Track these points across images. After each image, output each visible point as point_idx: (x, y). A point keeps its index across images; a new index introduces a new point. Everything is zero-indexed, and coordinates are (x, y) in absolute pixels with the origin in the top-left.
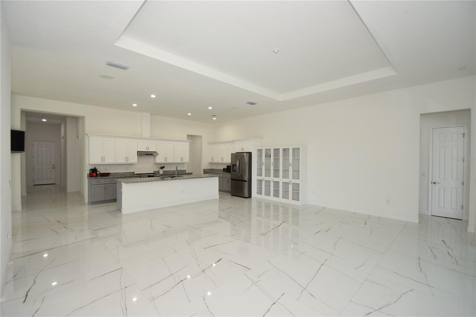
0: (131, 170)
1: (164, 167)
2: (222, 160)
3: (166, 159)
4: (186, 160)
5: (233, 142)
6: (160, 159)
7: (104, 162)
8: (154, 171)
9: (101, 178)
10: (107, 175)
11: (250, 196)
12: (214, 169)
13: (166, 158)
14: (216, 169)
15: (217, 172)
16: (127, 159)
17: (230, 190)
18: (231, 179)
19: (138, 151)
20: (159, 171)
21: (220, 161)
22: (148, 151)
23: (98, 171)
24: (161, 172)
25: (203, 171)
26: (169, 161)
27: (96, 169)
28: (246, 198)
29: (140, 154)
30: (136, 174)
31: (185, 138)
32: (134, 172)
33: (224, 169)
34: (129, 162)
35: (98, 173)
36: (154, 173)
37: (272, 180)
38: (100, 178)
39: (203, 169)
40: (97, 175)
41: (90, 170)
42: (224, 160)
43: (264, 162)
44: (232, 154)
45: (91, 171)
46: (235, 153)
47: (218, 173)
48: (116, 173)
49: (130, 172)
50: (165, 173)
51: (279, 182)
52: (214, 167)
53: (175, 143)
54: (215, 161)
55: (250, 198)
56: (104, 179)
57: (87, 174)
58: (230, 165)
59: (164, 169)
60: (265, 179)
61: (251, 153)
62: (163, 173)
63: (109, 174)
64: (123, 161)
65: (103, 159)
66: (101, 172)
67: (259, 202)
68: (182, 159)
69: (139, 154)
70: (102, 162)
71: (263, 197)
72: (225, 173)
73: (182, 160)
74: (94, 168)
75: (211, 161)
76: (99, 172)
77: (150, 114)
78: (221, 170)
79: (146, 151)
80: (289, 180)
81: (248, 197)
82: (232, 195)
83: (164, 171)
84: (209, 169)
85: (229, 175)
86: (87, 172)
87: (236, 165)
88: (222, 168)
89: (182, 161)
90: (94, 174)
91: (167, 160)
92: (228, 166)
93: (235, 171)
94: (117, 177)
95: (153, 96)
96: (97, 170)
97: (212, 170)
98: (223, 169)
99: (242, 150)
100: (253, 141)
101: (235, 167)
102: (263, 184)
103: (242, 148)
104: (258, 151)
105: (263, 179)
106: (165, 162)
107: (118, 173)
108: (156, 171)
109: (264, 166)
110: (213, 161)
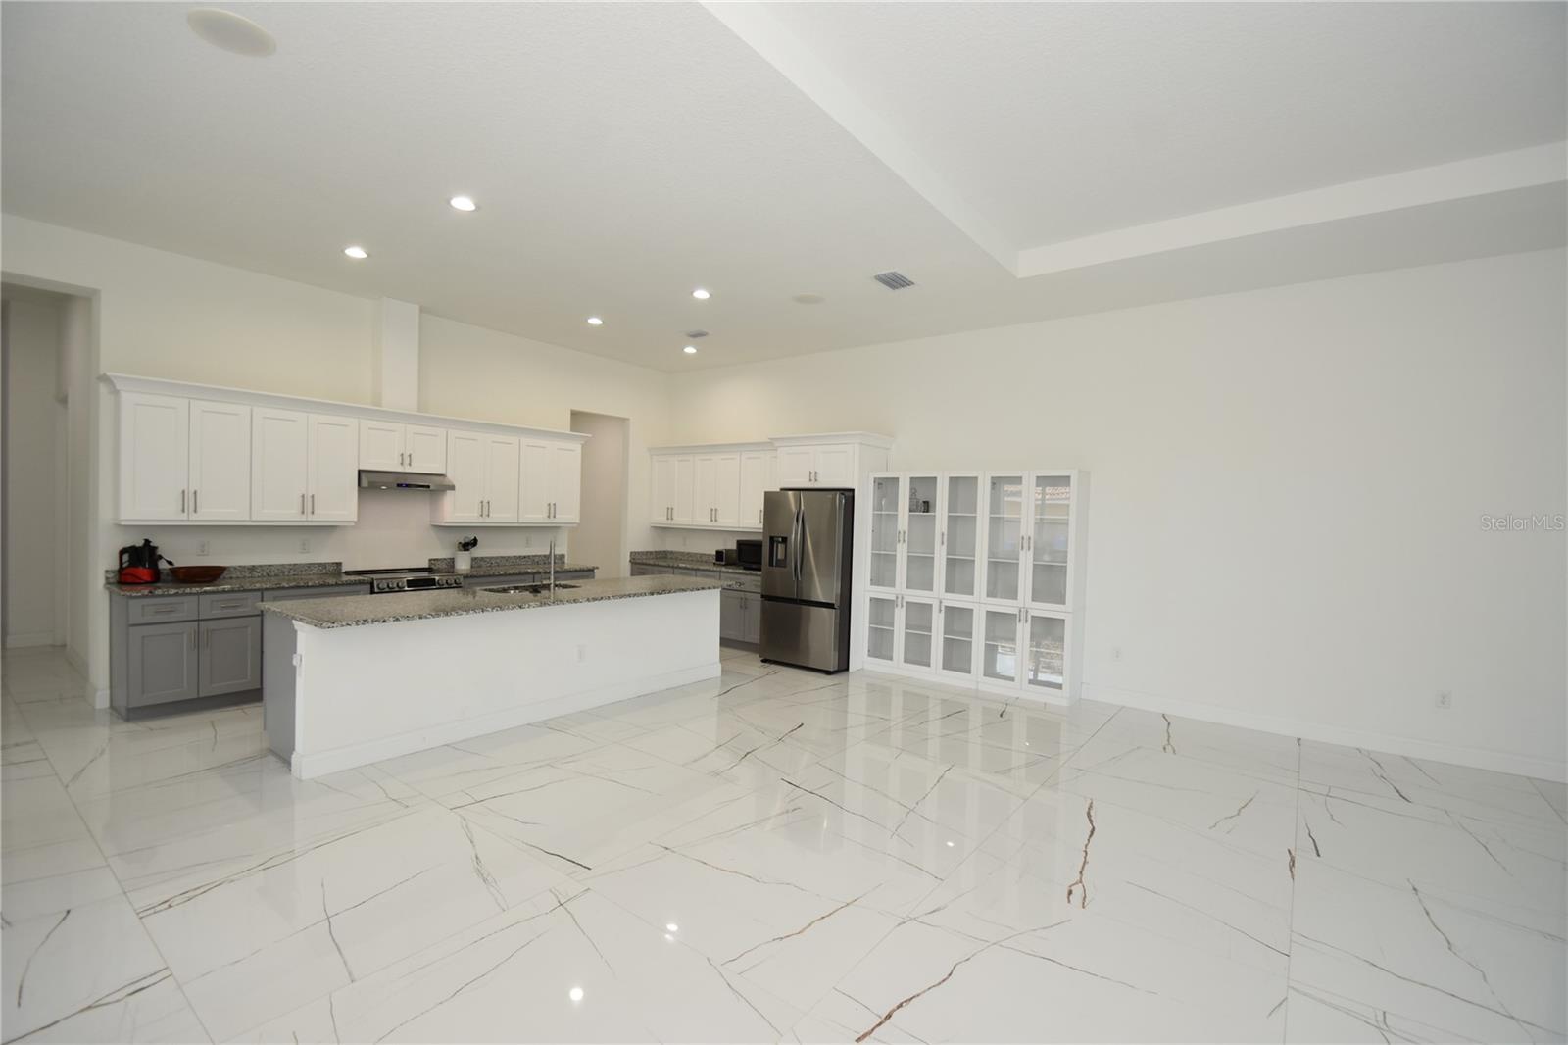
0: (324, 554)
1: (475, 543)
2: (714, 519)
3: (485, 507)
4: (569, 514)
5: (770, 445)
6: (457, 510)
7: (194, 517)
8: (430, 560)
9: (176, 594)
10: (206, 576)
11: (843, 667)
12: (672, 552)
13: (485, 504)
14: (682, 553)
15: (695, 567)
16: (307, 502)
17: (755, 637)
18: (763, 596)
19: (360, 472)
20: (452, 560)
21: (703, 520)
22: (408, 470)
23: (160, 557)
24: (463, 563)
25: (628, 558)
26: (500, 516)
27: (155, 548)
28: (828, 673)
29: (371, 483)
30: (348, 573)
31: (564, 424)
32: (339, 564)
33: (719, 555)
34: (315, 518)
35: (163, 565)
36: (429, 570)
37: (941, 602)
38: (173, 591)
39: (631, 553)
40: (156, 577)
41: (122, 552)
43: (906, 529)
44: (766, 493)
45: (126, 557)
46: (778, 490)
47: (698, 569)
48: (253, 568)
49: (320, 564)
50: (480, 566)
51: (972, 610)
52: (672, 545)
53: (526, 441)
54: (681, 520)
55: (845, 673)
56: (195, 598)
57: (107, 571)
58: (760, 538)
59: (478, 552)
60: (907, 599)
61: (853, 490)
62: (472, 567)
63: (220, 575)
64: (290, 514)
65: (189, 499)
66: (180, 562)
67: (880, 691)
68: (552, 509)
69: (365, 483)
70: (184, 516)
71: (897, 666)
72: (724, 569)
73: (552, 515)
74: (140, 543)
75: (661, 520)
76: (170, 563)
77: (417, 308)
78: (708, 555)
79: (400, 469)
80: (1019, 603)
81: (836, 668)
82: (763, 661)
83: (474, 559)
84: (651, 553)
85: (752, 581)
86: (104, 559)
87: (785, 540)
88: (710, 548)
89: (552, 520)
90: (143, 572)
91: (491, 515)
92: (740, 543)
93: (782, 563)
94: (258, 586)
95: (463, 203)
96: (159, 552)
97: (663, 555)
98: (714, 553)
99: (811, 480)
100: (861, 444)
101: (781, 547)
102: (900, 616)
103: (811, 473)
104: (881, 483)
105: (897, 598)
106: (481, 520)
107: (260, 566)
108: (437, 559)
109: (905, 547)
110: (670, 522)
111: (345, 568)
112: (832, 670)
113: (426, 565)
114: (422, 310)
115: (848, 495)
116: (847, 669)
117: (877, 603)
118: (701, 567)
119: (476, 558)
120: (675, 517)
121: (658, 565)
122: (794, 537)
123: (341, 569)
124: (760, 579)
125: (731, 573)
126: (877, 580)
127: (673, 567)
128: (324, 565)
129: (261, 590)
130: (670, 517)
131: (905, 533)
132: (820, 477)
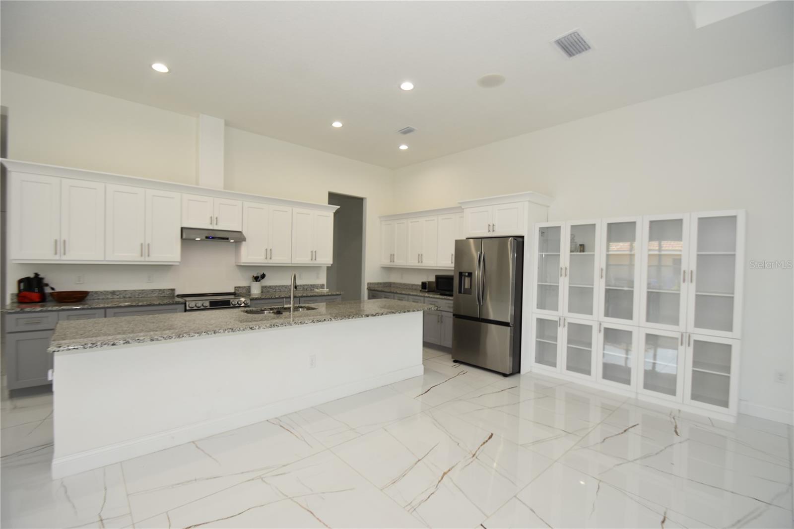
0: (163, 283)
1: (263, 276)
2: (421, 261)
3: (269, 253)
4: (326, 258)
5: (458, 209)
6: (251, 254)
7: (64, 258)
8: (235, 287)
10: (78, 297)
11: (516, 370)
12: (394, 283)
13: (269, 251)
14: (401, 284)
15: (407, 293)
16: (145, 249)
17: (448, 342)
18: (454, 315)
19: (182, 229)
20: (249, 287)
21: (413, 263)
22: (216, 228)
23: (47, 285)
24: (256, 290)
25: (366, 287)
26: (279, 259)
27: (42, 279)
28: (505, 375)
29: (188, 236)
30: (178, 296)
31: (324, 200)
32: (173, 290)
33: (424, 285)
34: (151, 259)
35: (48, 290)
36: (234, 294)
37: (600, 324)
39: (369, 284)
40: (43, 299)
41: (20, 281)
42: (424, 262)
43: (568, 265)
44: (456, 241)
45: (22, 285)
46: (465, 239)
47: (409, 295)
48: (113, 293)
49: (160, 290)
50: (268, 292)
51: (631, 332)
52: (395, 278)
53: (296, 210)
54: (399, 262)
55: (518, 375)
57: (12, 294)
59: (266, 282)
60: (569, 320)
61: (523, 237)
62: (262, 292)
63: (86, 297)
64: (131, 256)
65: (60, 246)
66: (58, 289)
67: (545, 391)
68: (314, 255)
69: (184, 237)
70: (57, 257)
71: (560, 372)
72: (427, 295)
73: (314, 258)
74: (32, 276)
75: (386, 262)
76: (53, 289)
77: (222, 122)
78: (418, 285)
79: (210, 227)
80: (682, 327)
81: (511, 372)
82: (455, 361)
83: (263, 288)
84: (381, 283)
85: (445, 304)
86: (12, 288)
87: (470, 275)
88: (418, 280)
89: (314, 262)
90: (35, 295)
91: (273, 258)
92: (438, 277)
93: (468, 292)
96: (45, 281)
97: (389, 285)
98: (421, 284)
99: (489, 231)
100: (529, 201)
101: (467, 280)
102: (562, 334)
103: (489, 225)
104: (543, 232)
105: (560, 319)
106: (266, 261)
107: (119, 291)
108: (239, 287)
109: (567, 280)
110: (392, 263)
111: (177, 293)
112: (508, 373)
113: (232, 291)
114: (227, 124)
115: (519, 241)
116: (519, 372)
117: (541, 322)
118: (412, 293)
119: (266, 287)
120: (395, 260)
121: (384, 292)
122: (478, 273)
123: (174, 293)
124: (452, 302)
125: (432, 297)
126: (541, 305)
127: (393, 293)
128: (163, 291)
129: (105, 308)
130: (392, 260)
131: (566, 269)
132: (496, 228)
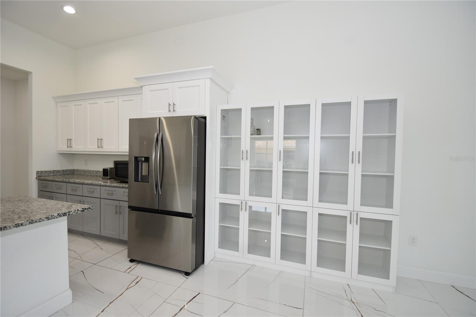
2: (100, 146)
11: (200, 260)
14: (84, 171)
18: (129, 206)
21: (92, 148)
25: (35, 176)
28: (187, 274)
33: (105, 171)
37: (279, 206)
39: (38, 172)
42: (104, 146)
43: (248, 148)
47: (83, 184)
54: (78, 147)
58: (126, 159)
60: (250, 204)
61: (205, 118)
71: (242, 255)
72: (103, 183)
75: (64, 148)
78: (97, 172)
80: (350, 206)
82: (131, 261)
85: (121, 192)
87: (147, 159)
88: (99, 167)
92: (116, 163)
93: (146, 179)
99: (170, 111)
100: (210, 78)
101: (145, 165)
102: (244, 217)
103: (170, 105)
104: (226, 114)
105: (242, 203)
109: (248, 163)
110: (69, 149)
115: (202, 121)
116: (203, 263)
117: (224, 206)
118: (86, 182)
120: (73, 146)
121: (55, 181)
122: (155, 156)
124: (127, 190)
125: (109, 186)
126: (224, 189)
127: (65, 182)
130: (70, 146)
131: (247, 152)
132: (177, 108)
